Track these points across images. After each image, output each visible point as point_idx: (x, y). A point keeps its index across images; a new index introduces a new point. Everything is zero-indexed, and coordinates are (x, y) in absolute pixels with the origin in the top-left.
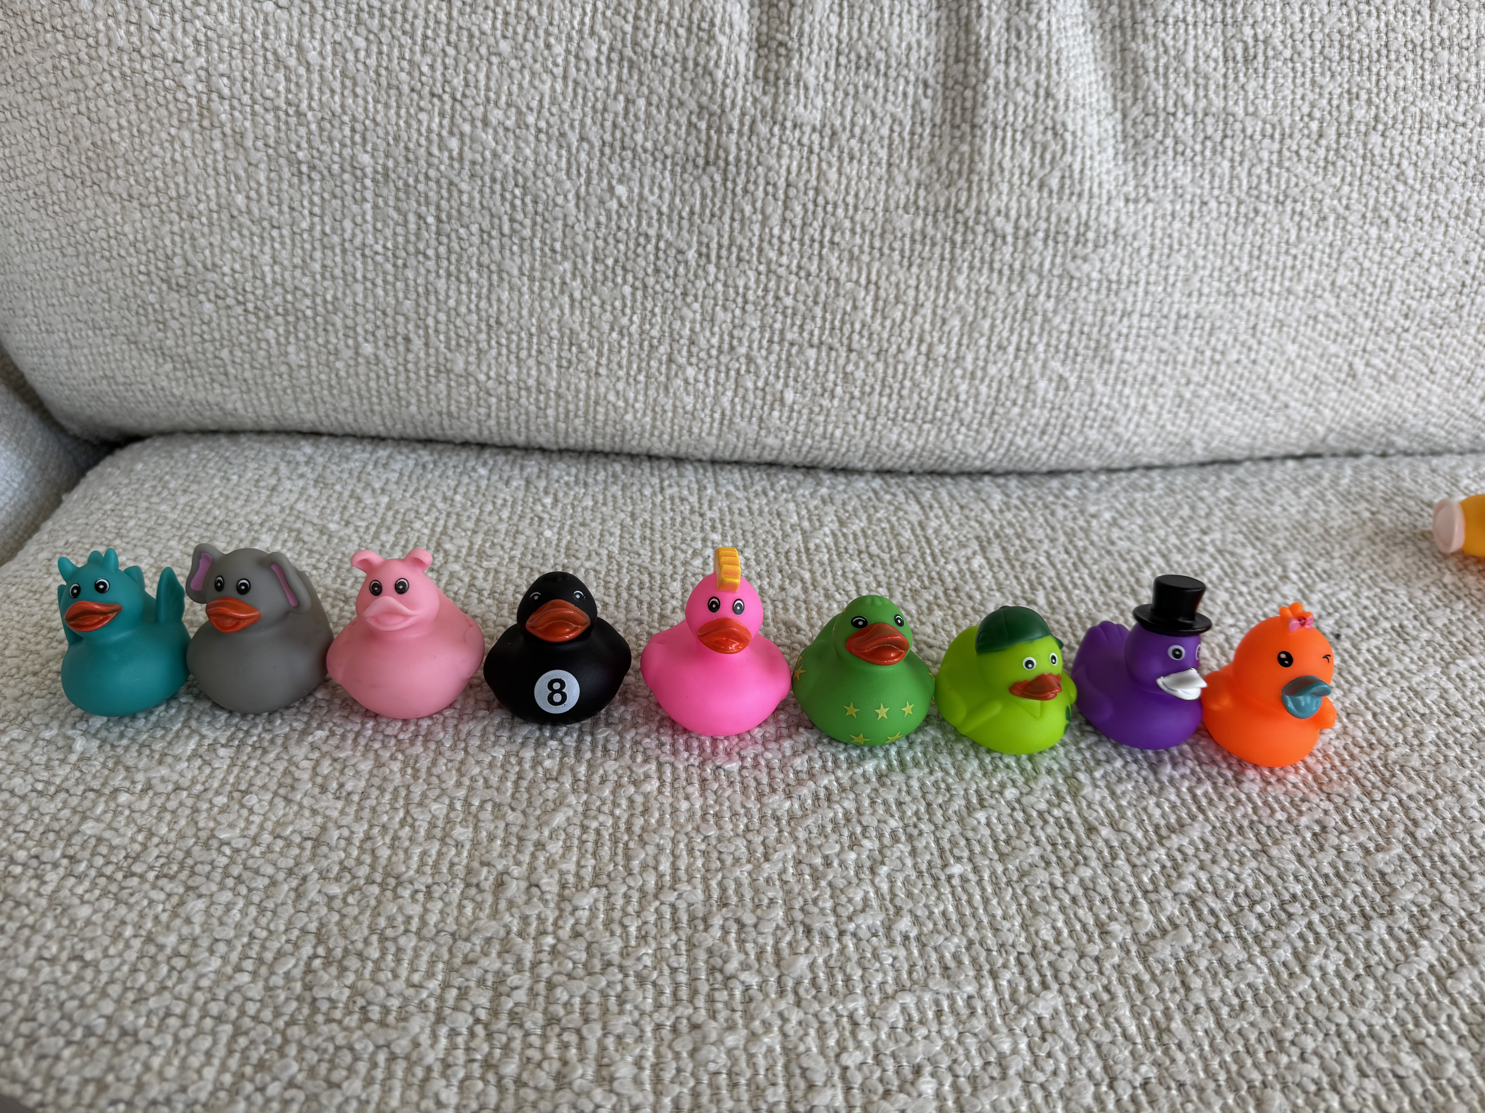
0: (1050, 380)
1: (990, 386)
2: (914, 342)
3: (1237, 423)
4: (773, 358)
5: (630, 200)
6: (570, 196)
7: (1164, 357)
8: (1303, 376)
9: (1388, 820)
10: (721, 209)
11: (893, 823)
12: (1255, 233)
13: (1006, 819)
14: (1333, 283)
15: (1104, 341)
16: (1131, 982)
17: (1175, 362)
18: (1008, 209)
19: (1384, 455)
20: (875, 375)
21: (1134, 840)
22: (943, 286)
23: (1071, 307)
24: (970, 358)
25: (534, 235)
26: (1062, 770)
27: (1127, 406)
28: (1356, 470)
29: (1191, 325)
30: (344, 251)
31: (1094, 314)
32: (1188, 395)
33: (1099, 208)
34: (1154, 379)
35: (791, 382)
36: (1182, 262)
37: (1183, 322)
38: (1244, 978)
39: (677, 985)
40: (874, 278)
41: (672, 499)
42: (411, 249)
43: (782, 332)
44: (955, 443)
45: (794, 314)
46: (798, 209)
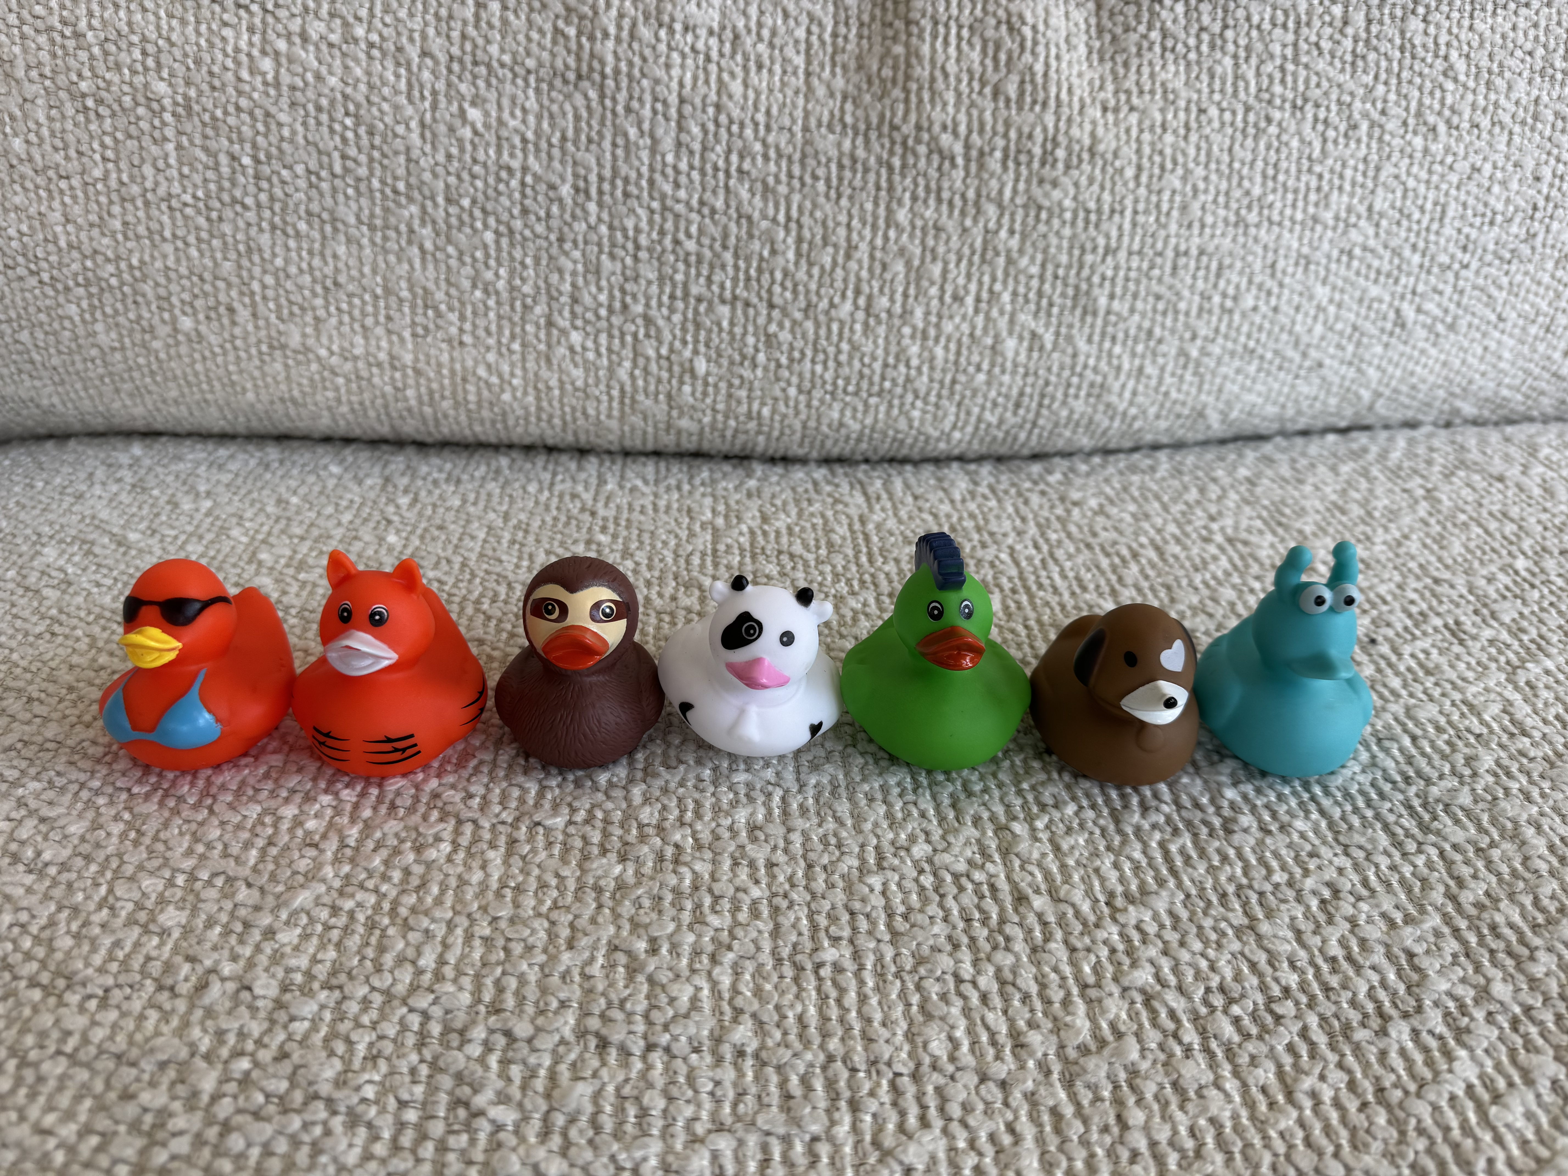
0: (1021, 338)
1: (946, 348)
2: (850, 294)
3: (1259, 387)
4: (677, 318)
5: (487, 126)
6: (413, 124)
7: (1161, 306)
8: (1339, 326)
9: (1424, 880)
10: (600, 133)
11: (756, 892)
12: (1268, 147)
13: (909, 885)
14: (1370, 209)
15: (1084, 286)
16: (1046, 1118)
17: (1176, 312)
18: (956, 124)
19: (1448, 425)
20: (804, 336)
21: (1077, 914)
22: (881, 223)
23: (1041, 244)
24: (919, 312)
25: (372, 174)
26: (993, 818)
27: (1119, 369)
28: (1411, 442)
29: (1192, 264)
30: (147, 204)
31: (1070, 254)
32: (1194, 353)
33: (1069, 120)
34: (1150, 333)
35: (702, 348)
36: (1177, 184)
37: (1182, 261)
38: (1205, 1110)
39: (401, 1126)
40: (794, 213)
41: (561, 496)
42: (226, 197)
43: (685, 285)
44: (910, 421)
45: (699, 261)
46: (696, 130)
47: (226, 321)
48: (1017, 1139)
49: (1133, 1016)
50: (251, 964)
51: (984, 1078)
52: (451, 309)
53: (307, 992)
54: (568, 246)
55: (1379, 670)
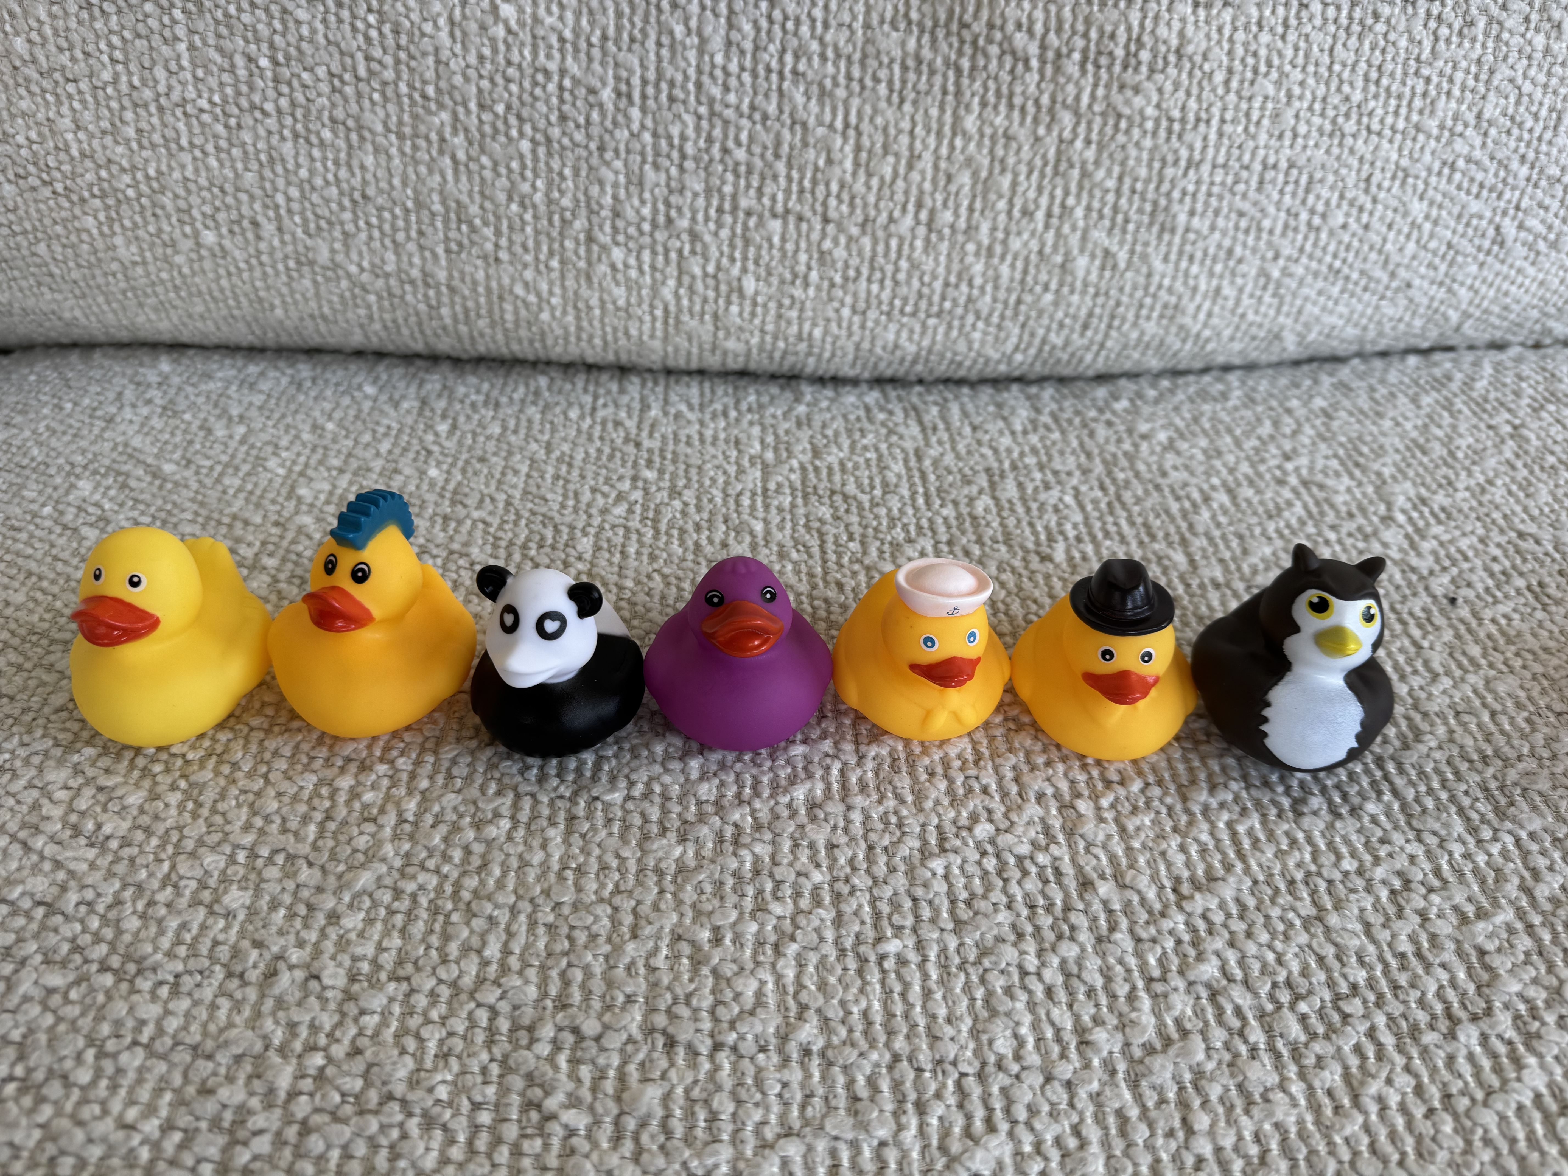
0: (1093, 256)
1: (1013, 266)
2: (911, 207)
3: (1341, 309)
4: (725, 233)
5: (521, 24)
6: (442, 22)
7: (1243, 224)
8: (1433, 245)
9: (1498, 871)
10: (643, 31)
11: (817, 877)
12: (1374, 47)
13: (971, 869)
14: (1479, 116)
15: (1163, 202)
16: (1111, 1120)
17: (1260, 230)
18: (1031, 21)
19: (1537, 346)
20: (860, 253)
21: (1143, 901)
22: (947, 130)
23: (1119, 156)
24: (985, 228)
25: (399, 77)
26: (1057, 796)
27: (1195, 289)
28: (1498, 367)
29: (1281, 178)
30: (161, 109)
31: (1150, 166)
32: (1276, 274)
33: (1157, 18)
34: (1230, 252)
35: (751, 266)
36: (1271, 90)
37: (1270, 175)
38: (1270, 1114)
39: (475, 1128)
40: (853, 119)
41: (604, 423)
42: (244, 103)
43: (734, 197)
44: (970, 343)
45: (749, 172)
46: (747, 27)
47: (250, 235)
48: (1083, 1144)
49: (1199, 1012)
50: (317, 952)
51: (1049, 1079)
52: (486, 224)
53: (375, 984)
54: (609, 155)
55: (1458, 636)
